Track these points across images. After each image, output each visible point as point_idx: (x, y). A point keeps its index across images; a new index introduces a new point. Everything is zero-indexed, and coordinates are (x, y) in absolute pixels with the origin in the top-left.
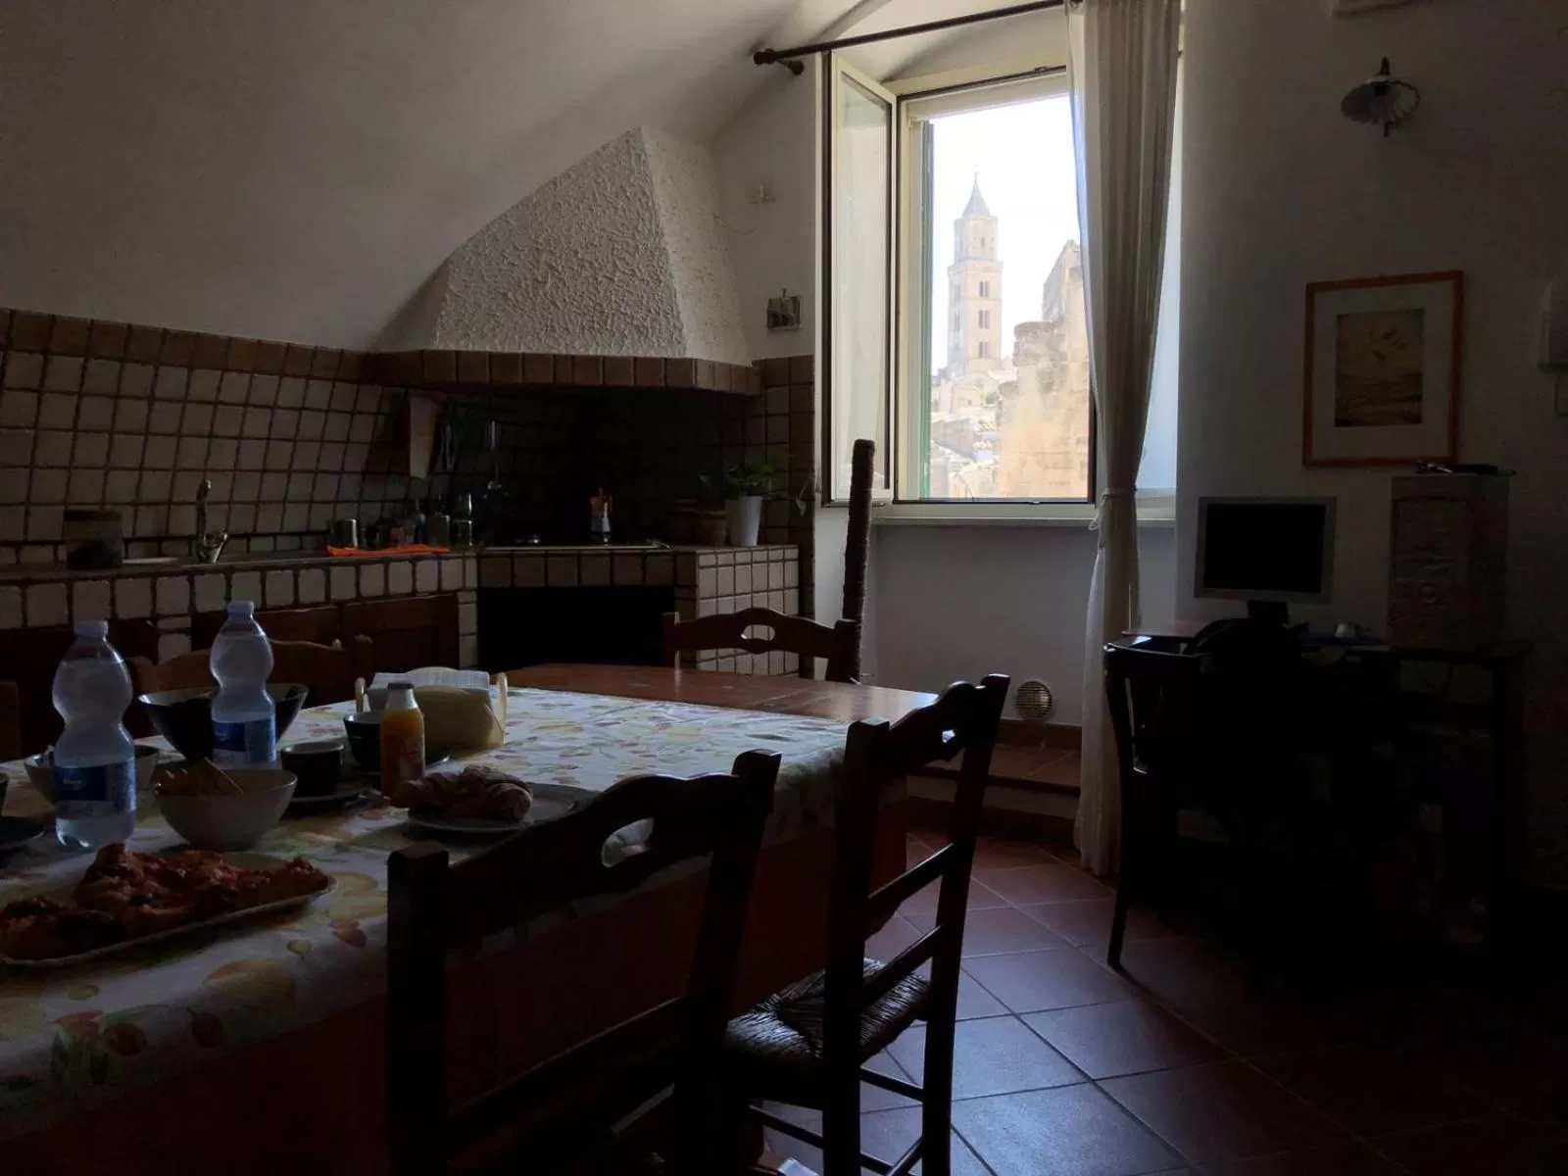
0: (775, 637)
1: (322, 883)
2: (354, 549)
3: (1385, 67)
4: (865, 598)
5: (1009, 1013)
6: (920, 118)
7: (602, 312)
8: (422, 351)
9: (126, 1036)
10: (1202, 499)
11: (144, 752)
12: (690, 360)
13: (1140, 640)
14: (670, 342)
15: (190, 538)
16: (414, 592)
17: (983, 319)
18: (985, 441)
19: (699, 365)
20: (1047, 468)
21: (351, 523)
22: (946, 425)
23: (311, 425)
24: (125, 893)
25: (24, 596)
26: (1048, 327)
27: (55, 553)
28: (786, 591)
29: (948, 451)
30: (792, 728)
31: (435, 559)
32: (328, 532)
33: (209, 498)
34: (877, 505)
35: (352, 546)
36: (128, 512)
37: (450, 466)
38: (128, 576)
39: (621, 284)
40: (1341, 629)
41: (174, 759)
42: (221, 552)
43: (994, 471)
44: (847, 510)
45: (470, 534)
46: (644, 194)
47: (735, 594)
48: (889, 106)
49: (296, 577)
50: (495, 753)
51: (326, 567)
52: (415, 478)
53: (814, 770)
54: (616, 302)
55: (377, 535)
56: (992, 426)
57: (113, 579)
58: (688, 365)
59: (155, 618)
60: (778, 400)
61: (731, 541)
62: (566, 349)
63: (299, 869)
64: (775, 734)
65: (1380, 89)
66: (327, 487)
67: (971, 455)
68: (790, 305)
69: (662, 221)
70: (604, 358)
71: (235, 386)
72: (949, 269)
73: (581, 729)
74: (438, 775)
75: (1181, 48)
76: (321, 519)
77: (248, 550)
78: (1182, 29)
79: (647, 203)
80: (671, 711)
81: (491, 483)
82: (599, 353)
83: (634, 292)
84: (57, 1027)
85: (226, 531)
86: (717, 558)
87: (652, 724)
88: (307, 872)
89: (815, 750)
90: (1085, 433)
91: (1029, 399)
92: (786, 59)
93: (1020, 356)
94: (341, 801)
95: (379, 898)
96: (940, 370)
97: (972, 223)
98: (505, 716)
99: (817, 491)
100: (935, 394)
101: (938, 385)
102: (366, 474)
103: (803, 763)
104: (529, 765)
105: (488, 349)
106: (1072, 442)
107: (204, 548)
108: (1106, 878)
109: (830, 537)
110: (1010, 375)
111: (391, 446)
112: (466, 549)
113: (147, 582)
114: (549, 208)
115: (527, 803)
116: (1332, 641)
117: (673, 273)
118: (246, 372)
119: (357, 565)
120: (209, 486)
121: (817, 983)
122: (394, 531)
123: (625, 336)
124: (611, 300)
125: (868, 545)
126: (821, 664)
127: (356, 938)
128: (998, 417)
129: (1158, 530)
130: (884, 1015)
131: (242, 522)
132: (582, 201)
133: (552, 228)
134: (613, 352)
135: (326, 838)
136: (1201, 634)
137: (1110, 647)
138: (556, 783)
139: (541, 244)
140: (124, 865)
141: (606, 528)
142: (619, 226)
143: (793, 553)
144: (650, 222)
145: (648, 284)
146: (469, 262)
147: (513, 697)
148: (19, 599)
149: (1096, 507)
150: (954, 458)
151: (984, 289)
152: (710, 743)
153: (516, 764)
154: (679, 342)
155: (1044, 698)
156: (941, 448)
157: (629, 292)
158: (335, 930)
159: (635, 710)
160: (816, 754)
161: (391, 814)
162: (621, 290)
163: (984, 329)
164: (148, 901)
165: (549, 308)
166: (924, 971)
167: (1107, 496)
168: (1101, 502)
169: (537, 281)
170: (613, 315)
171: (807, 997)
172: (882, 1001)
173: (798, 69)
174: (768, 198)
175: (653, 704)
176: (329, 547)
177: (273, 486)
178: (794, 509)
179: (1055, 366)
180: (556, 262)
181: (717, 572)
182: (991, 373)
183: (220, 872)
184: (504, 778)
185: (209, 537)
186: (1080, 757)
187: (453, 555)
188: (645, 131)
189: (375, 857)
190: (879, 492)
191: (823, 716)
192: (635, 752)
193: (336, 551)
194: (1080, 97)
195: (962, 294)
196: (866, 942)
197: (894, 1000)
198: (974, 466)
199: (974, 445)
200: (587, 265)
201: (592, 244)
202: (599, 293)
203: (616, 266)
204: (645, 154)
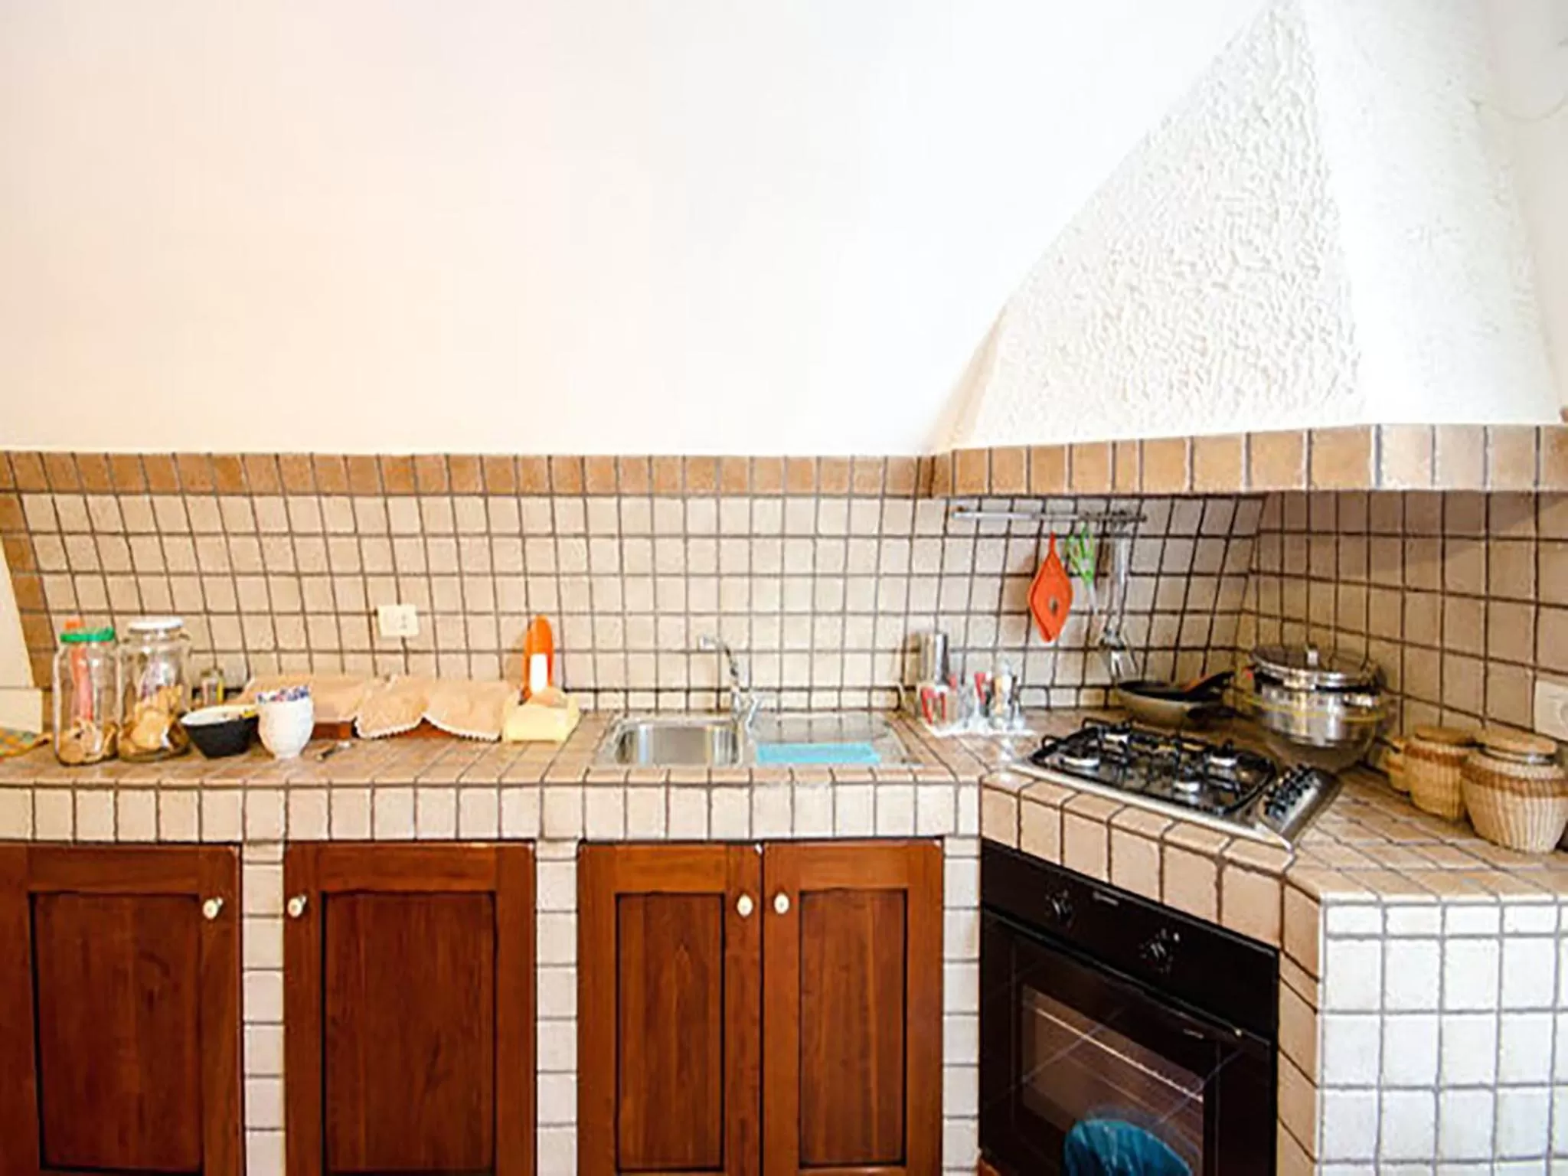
7: (1205, 351)
12: (1368, 427)
14: (1331, 395)
19: (1384, 435)
39: (1242, 292)
46: (1297, 102)
47: (1442, 1011)
54: (1230, 328)
58: (1363, 439)
79: (1302, 119)
83: (1266, 301)
86: (1385, 917)
117: (1345, 246)
118: (777, 497)
123: (1242, 391)
124: (1221, 326)
142: (1247, 182)
144: (1305, 156)
145: (1294, 281)
154: (1350, 391)
157: (1256, 304)
162: (1242, 303)
169: (1110, 317)
170: (1225, 353)
180: (1139, 277)
200: (1186, 269)
201: (1197, 229)
202: (1202, 317)
203: (1235, 261)
204: (1304, 25)
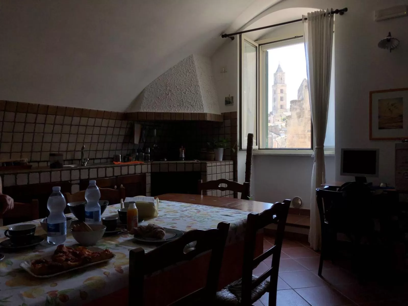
0: (228, 186)
1: (112, 256)
2: (120, 163)
3: (390, 35)
4: (251, 175)
5: (291, 288)
6: (265, 50)
7: (183, 101)
8: (138, 112)
9: (64, 297)
10: (342, 149)
11: (69, 219)
12: (205, 113)
13: (326, 187)
14: (200, 109)
15: (79, 160)
16: (135, 173)
17: (282, 99)
18: (283, 131)
19: (207, 115)
20: (299, 138)
21: (120, 156)
22: (272, 127)
23: (110, 131)
24: (64, 258)
25: (40, 175)
26: (299, 101)
27: (47, 164)
28: (230, 173)
29: (273, 133)
30: (233, 213)
31: (140, 165)
32: (114, 158)
33: (84, 149)
34: (254, 150)
35: (120, 162)
36: (64, 154)
37: (144, 141)
38: (64, 170)
39: (187, 94)
40: (382, 184)
41: (75, 220)
42: (87, 163)
43: (285, 139)
44: (246, 151)
45: (149, 158)
46: (193, 71)
47: (217, 174)
48: (257, 47)
49: (106, 170)
50: (155, 219)
51: (113, 168)
52: (136, 144)
53: (238, 225)
54: (186, 99)
55: (126, 159)
56: (284, 127)
57: (61, 171)
58: (204, 115)
59: (71, 181)
60: (228, 122)
61: (216, 160)
62: (174, 111)
63: (107, 252)
64: (228, 215)
65: (388, 40)
66: (113, 146)
67: (279, 135)
68: (231, 99)
69: (198, 78)
70: (183, 113)
71: (91, 121)
72: (272, 86)
73: (177, 212)
74: (141, 226)
75: (334, 30)
76: (112, 155)
77: (94, 163)
78: (334, 25)
79: (194, 74)
80: (201, 207)
81: (155, 145)
82: (182, 112)
83: (191, 96)
84: (47, 295)
85: (88, 158)
86: (212, 164)
87: (196, 211)
88: (109, 253)
89: (239, 219)
90: (310, 129)
91: (294, 120)
92: (230, 36)
93: (292, 109)
94: (117, 232)
95: (126, 260)
96: (270, 112)
97: (278, 74)
98: (158, 208)
99: (238, 146)
100: (269, 118)
101: (270, 116)
102: (123, 143)
103: (236, 223)
104: (164, 222)
105: (154, 111)
106: (306, 131)
107: (83, 162)
108: (317, 251)
109: (242, 159)
110: (289, 114)
111: (129, 136)
112: (149, 162)
113: (69, 171)
114: (170, 75)
115: (164, 234)
116: (379, 188)
117: (201, 91)
118: (94, 118)
119: (121, 166)
120: (85, 147)
121: (240, 281)
122: (130, 157)
123: (189, 108)
124: (185, 98)
125: (252, 161)
126: (239, 194)
127: (121, 271)
128: (286, 125)
129: (330, 157)
130: (258, 291)
131: (92, 155)
132: (178, 74)
133: (170, 80)
134: (186, 111)
135: (113, 243)
136: (343, 186)
137: (318, 189)
138: (171, 228)
139: (168, 85)
140: (64, 250)
141: (184, 156)
142: (187, 80)
143: (232, 162)
144: (195, 78)
145: (194, 95)
146: (150, 89)
147: (160, 203)
148: (38, 176)
149: (313, 151)
150: (274, 135)
151: (282, 91)
152: (211, 217)
153: (161, 222)
154: (202, 109)
155: (300, 202)
156: (271, 133)
157: (190, 96)
158: (116, 269)
159: (192, 207)
160: (239, 220)
161: (130, 236)
162: (188, 96)
163: (282, 101)
164: (69, 260)
165: (169, 101)
166: (269, 279)
167: (316, 148)
168: (314, 149)
169: (167, 94)
170: (186, 102)
171: (237, 285)
172: (257, 287)
173: (233, 39)
174: (225, 72)
175: (196, 205)
176: (114, 162)
177: (100, 147)
178: (232, 151)
179: (301, 111)
180: (171, 89)
181: (212, 168)
182: (284, 113)
183: (87, 253)
184: (158, 227)
185: (84, 159)
186: (310, 217)
187: (145, 164)
188: (193, 55)
189: (126, 248)
190: (255, 147)
191: (241, 209)
192: (191, 219)
193: (116, 163)
194: (307, 43)
195: (276, 93)
196: (253, 271)
197: (260, 287)
198: (280, 137)
199: (280, 132)
200: (179, 90)
201: (180, 84)
202: (182, 97)
203: (186, 90)
204: (194, 61)
